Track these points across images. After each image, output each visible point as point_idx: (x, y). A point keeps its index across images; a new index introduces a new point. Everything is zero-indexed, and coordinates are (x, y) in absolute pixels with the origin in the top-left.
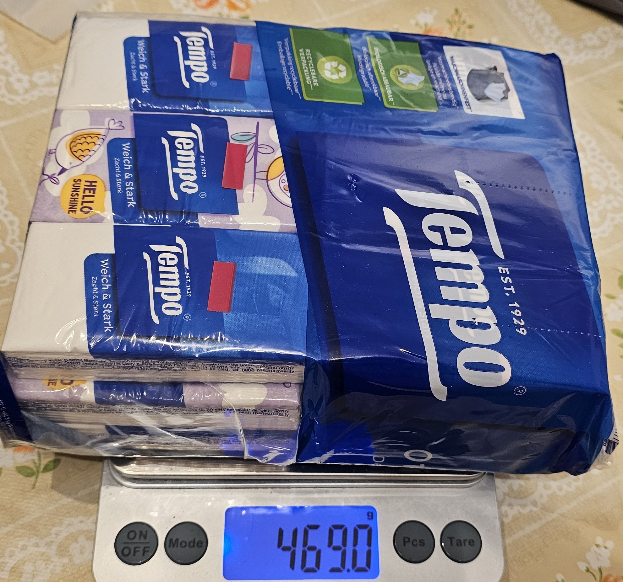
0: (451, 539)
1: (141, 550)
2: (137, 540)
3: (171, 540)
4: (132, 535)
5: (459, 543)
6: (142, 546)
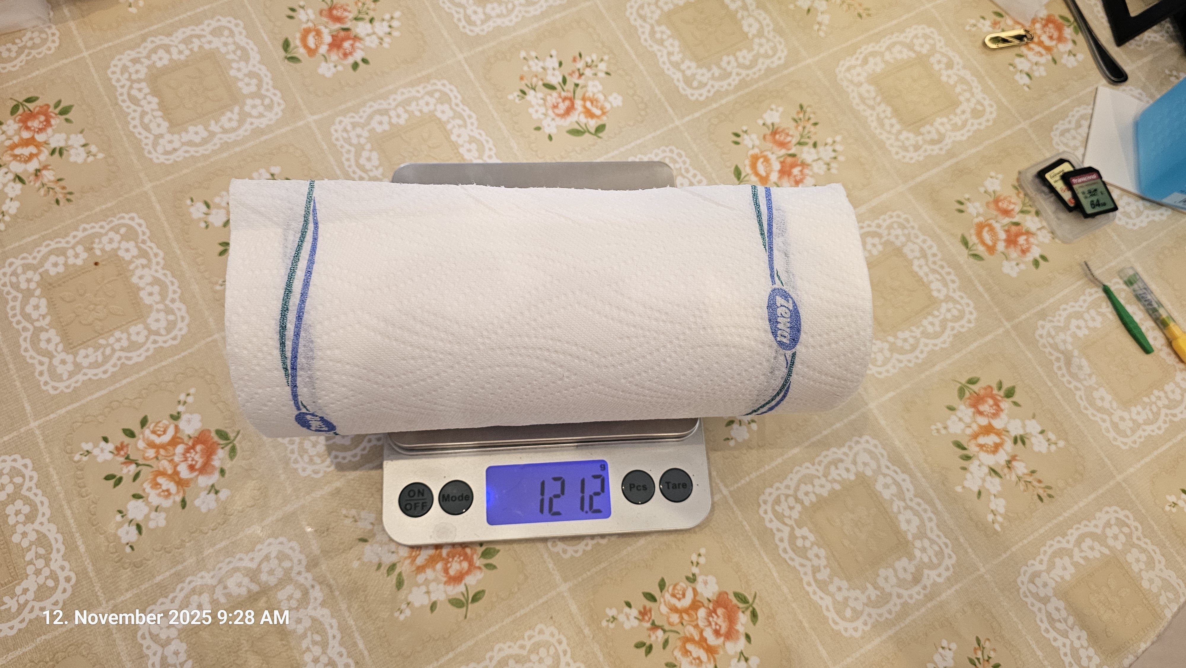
0: (668, 483)
1: (420, 505)
2: (416, 497)
3: (444, 496)
4: (412, 494)
5: (675, 486)
6: (421, 502)
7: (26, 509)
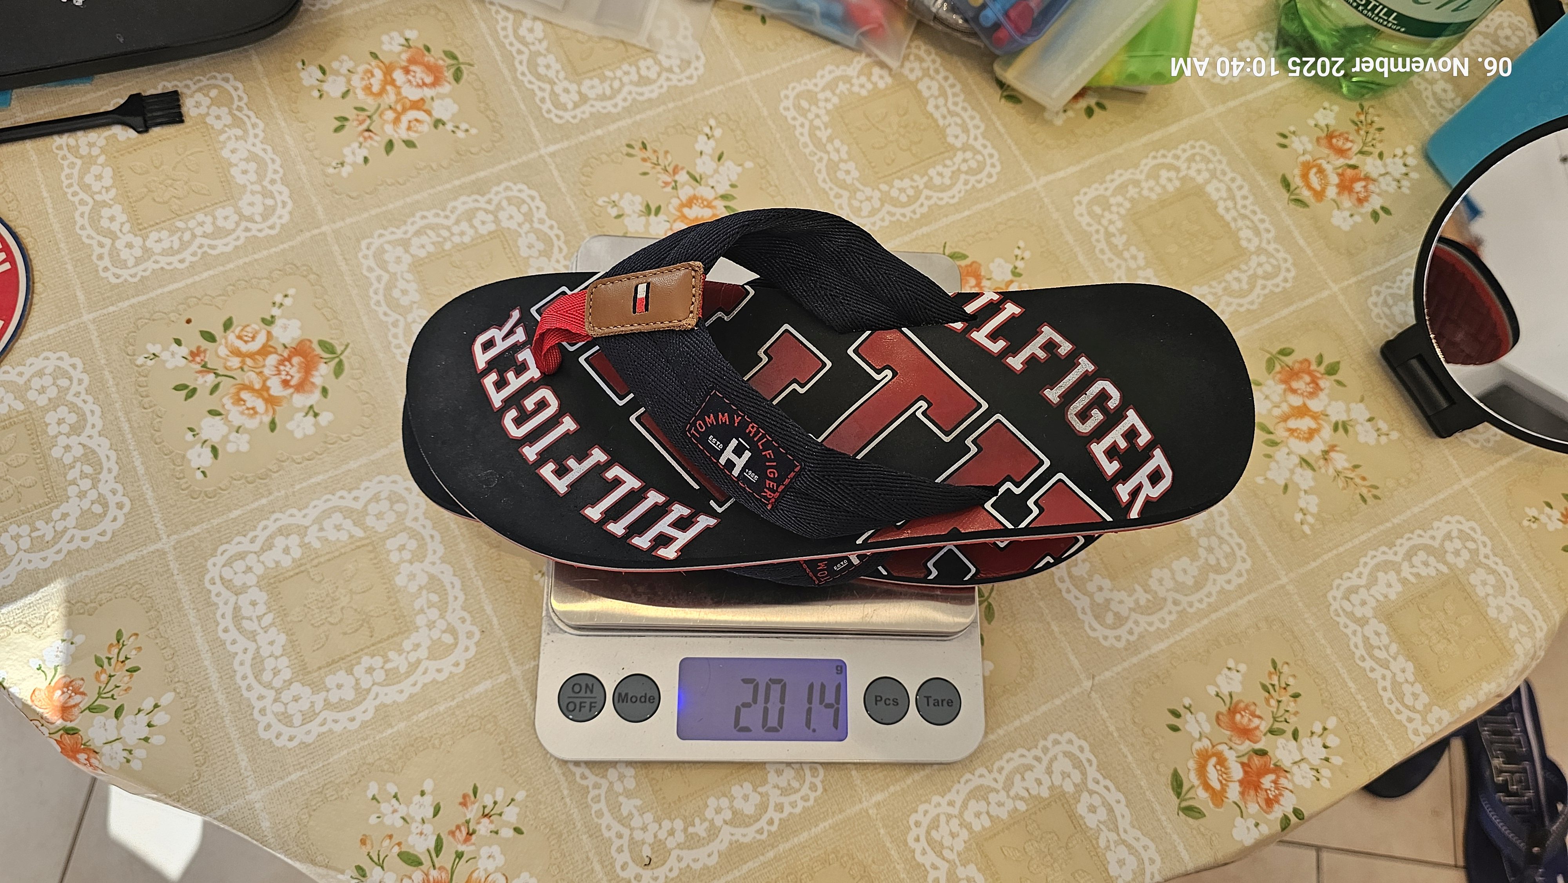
7: (72, 418)
